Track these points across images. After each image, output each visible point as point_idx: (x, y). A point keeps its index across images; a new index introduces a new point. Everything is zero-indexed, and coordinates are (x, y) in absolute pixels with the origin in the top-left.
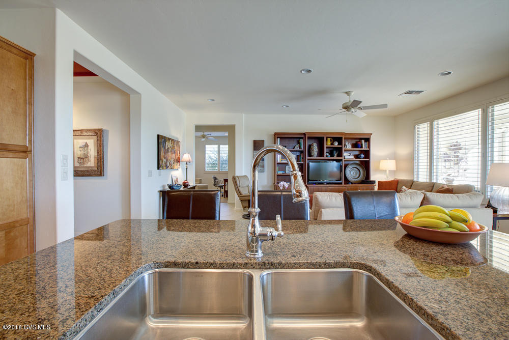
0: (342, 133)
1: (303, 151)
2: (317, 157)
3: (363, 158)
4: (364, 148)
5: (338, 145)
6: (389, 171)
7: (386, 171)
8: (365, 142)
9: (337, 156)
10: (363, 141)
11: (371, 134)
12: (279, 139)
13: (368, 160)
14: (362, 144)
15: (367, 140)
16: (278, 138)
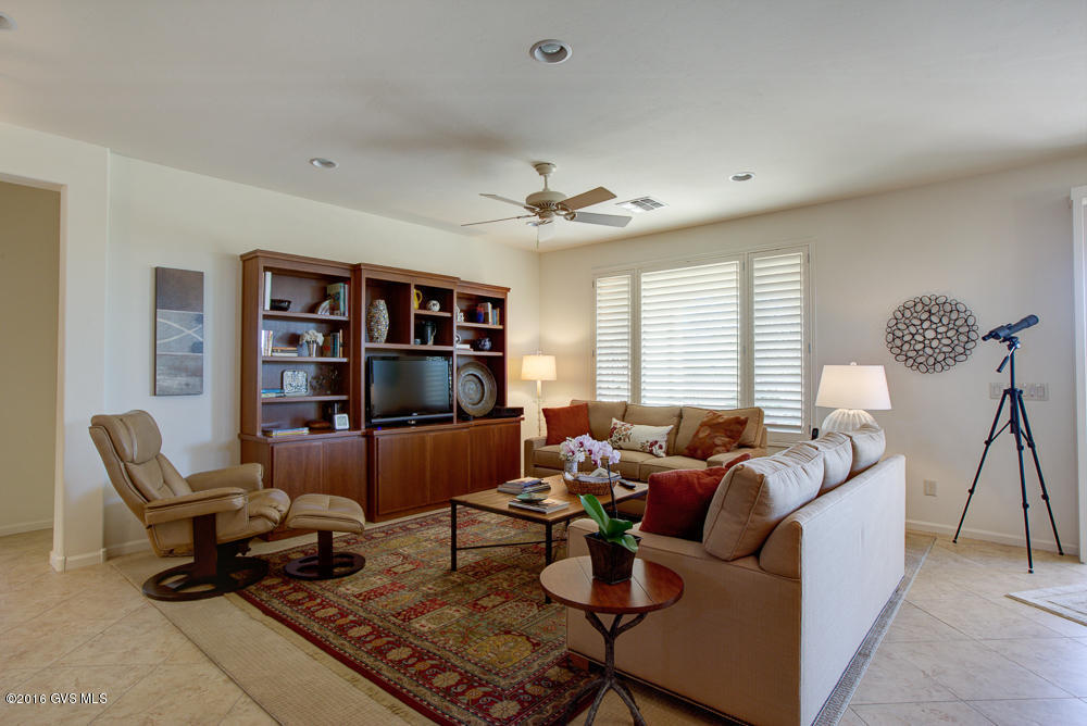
0: (455, 280)
1: (347, 323)
2: (387, 341)
3: (490, 350)
4: (492, 324)
5: (440, 310)
6: (543, 382)
7: (535, 382)
8: (493, 308)
9: (435, 343)
10: (490, 305)
11: (508, 290)
12: (269, 274)
13: (500, 354)
14: (487, 314)
15: (500, 304)
16: (266, 269)
